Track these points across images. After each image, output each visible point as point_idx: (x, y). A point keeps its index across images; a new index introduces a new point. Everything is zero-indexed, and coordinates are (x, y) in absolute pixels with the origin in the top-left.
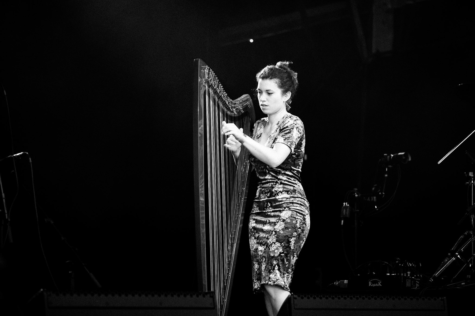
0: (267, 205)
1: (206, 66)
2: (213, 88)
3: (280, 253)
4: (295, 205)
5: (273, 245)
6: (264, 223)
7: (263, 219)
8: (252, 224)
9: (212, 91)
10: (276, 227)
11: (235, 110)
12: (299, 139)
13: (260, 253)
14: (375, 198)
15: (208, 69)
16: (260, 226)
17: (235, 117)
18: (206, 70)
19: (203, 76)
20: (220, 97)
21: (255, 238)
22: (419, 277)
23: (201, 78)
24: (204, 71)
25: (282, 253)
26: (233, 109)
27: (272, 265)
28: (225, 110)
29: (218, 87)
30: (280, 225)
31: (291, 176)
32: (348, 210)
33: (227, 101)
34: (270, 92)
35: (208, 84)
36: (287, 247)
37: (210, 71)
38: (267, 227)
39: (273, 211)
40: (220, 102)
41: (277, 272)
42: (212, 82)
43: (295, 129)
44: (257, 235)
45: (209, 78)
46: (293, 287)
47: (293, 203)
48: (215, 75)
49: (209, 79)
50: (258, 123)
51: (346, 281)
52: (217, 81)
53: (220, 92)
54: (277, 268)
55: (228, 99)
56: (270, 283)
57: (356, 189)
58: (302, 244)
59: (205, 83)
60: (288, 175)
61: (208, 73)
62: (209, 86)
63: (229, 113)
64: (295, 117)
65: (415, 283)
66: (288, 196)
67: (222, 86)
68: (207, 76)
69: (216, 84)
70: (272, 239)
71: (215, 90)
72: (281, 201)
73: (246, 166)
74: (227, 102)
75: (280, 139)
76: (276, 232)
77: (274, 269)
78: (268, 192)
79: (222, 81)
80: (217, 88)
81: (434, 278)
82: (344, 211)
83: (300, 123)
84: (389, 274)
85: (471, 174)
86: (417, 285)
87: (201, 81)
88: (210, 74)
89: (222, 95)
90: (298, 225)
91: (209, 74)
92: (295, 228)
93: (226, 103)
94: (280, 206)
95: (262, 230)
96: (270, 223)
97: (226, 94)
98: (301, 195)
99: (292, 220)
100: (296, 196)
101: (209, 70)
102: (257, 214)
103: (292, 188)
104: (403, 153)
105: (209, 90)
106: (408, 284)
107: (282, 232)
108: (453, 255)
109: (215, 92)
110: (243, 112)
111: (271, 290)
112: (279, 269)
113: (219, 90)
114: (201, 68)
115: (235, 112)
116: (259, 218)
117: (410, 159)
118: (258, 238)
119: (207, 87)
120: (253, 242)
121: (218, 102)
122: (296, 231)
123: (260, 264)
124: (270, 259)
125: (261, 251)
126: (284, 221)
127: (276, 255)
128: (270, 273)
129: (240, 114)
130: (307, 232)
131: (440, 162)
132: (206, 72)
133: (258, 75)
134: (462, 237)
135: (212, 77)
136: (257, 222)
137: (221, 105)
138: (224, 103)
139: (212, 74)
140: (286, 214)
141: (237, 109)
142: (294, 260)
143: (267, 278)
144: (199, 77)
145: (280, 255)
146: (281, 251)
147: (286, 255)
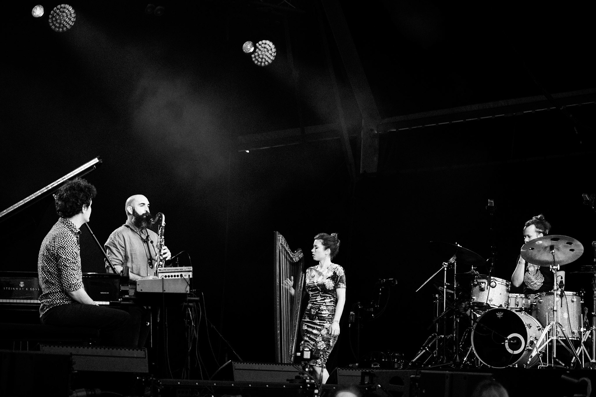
2: (284, 248)
5: (320, 342)
6: (313, 328)
7: (312, 325)
8: (305, 327)
10: (322, 332)
20: (287, 252)
22: (403, 362)
38: (315, 331)
41: (322, 359)
50: (311, 270)
51: (357, 364)
65: (400, 366)
66: (329, 313)
70: (319, 339)
76: (321, 335)
77: (320, 357)
81: (412, 363)
84: (384, 360)
85: (437, 296)
95: (312, 333)
96: (317, 329)
106: (396, 366)
108: (424, 348)
116: (309, 324)
118: (309, 337)
119: (281, 247)
124: (317, 350)
127: (321, 349)
131: (417, 291)
134: (430, 337)
136: (308, 326)
138: (289, 255)
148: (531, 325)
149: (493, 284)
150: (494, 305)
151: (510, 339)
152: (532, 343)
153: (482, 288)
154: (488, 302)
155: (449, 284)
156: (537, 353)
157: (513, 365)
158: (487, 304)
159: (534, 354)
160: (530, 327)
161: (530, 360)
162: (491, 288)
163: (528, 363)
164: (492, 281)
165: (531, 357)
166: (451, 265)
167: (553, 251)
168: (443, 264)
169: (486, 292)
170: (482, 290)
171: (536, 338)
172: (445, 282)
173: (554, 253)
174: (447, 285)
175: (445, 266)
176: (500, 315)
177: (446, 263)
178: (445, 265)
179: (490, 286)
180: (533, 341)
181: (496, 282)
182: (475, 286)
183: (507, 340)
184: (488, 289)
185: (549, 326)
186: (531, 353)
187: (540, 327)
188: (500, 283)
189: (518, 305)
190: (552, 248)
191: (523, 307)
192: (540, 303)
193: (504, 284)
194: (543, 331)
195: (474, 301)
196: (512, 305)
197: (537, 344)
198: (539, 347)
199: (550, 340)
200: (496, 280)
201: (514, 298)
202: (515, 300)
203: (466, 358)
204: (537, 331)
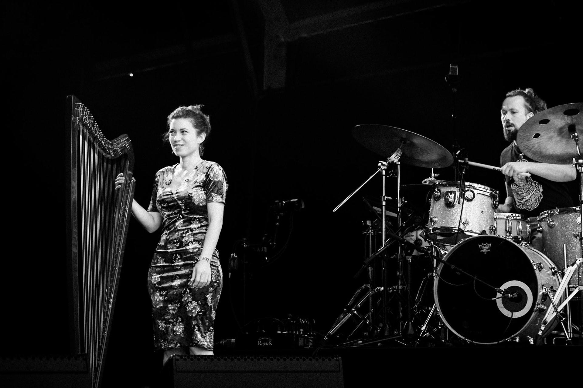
0: (176, 257)
1: (81, 103)
2: (88, 128)
3: (199, 312)
5: (190, 304)
8: (156, 279)
9: (87, 130)
11: (112, 151)
14: (265, 248)
15: (82, 107)
17: (112, 159)
18: (80, 108)
19: (77, 115)
20: (95, 138)
22: (313, 335)
23: (74, 116)
24: (78, 109)
25: (201, 311)
26: (110, 151)
28: (102, 152)
29: (93, 126)
32: (236, 261)
33: (103, 141)
35: (82, 123)
37: (85, 109)
38: (177, 283)
40: (95, 143)
41: (198, 333)
42: (87, 121)
45: (83, 116)
48: (90, 113)
49: (83, 118)
51: (233, 340)
52: (92, 120)
53: (96, 131)
54: (196, 329)
55: (104, 139)
57: (245, 239)
59: (79, 122)
61: (82, 110)
62: (84, 125)
63: (105, 155)
65: (308, 342)
67: (98, 125)
68: (81, 114)
69: (91, 123)
70: (187, 298)
71: (90, 129)
74: (104, 143)
76: (190, 289)
78: (177, 242)
79: (98, 119)
80: (92, 128)
81: (329, 336)
82: (232, 262)
84: (279, 332)
85: (369, 223)
86: (311, 344)
87: (74, 120)
88: (85, 112)
89: (98, 136)
90: (214, 279)
91: (83, 112)
93: (102, 144)
97: (102, 134)
101: (84, 107)
104: (296, 200)
105: (83, 129)
106: (301, 342)
108: (349, 311)
109: (90, 132)
110: (120, 153)
112: (198, 330)
113: (94, 130)
114: (74, 106)
115: (112, 154)
117: (303, 207)
118: (166, 295)
119: (81, 126)
120: (157, 299)
121: (93, 143)
122: (212, 286)
124: (188, 320)
127: (194, 315)
129: (118, 156)
131: (335, 210)
132: (81, 110)
134: (359, 291)
135: (87, 116)
137: (96, 146)
138: (100, 144)
139: (87, 111)
141: (114, 151)
144: (72, 116)
145: (198, 314)
146: (198, 309)
147: (204, 313)
148: (542, 265)
149: (469, 194)
150: (472, 232)
151: (507, 291)
152: (545, 296)
153: (451, 203)
154: (462, 227)
155: (390, 198)
156: (555, 314)
157: (512, 339)
158: (459, 229)
159: (550, 316)
160: (540, 268)
161: (543, 328)
162: (465, 201)
163: (540, 333)
164: (467, 189)
165: (545, 323)
166: (392, 166)
167: (576, 134)
168: (379, 164)
169: (457, 209)
170: (449, 205)
171: (552, 287)
172: (384, 195)
173: (578, 136)
174: (387, 201)
175: (382, 167)
176: (485, 248)
177: (384, 163)
178: (383, 166)
179: (464, 199)
180: (547, 294)
181: (474, 190)
182: (437, 199)
183: (500, 293)
184: (461, 204)
185: (575, 266)
186: (545, 315)
187: (556, 269)
188: (481, 192)
189: (510, 233)
190: (572, 129)
191: (519, 237)
192: (551, 227)
193: (488, 194)
194: (563, 275)
195: (435, 226)
196: (501, 233)
197: (556, 299)
198: (560, 303)
199: (576, 291)
200: (474, 188)
201: (504, 221)
202: (506, 223)
203: (425, 327)
204: (552, 276)
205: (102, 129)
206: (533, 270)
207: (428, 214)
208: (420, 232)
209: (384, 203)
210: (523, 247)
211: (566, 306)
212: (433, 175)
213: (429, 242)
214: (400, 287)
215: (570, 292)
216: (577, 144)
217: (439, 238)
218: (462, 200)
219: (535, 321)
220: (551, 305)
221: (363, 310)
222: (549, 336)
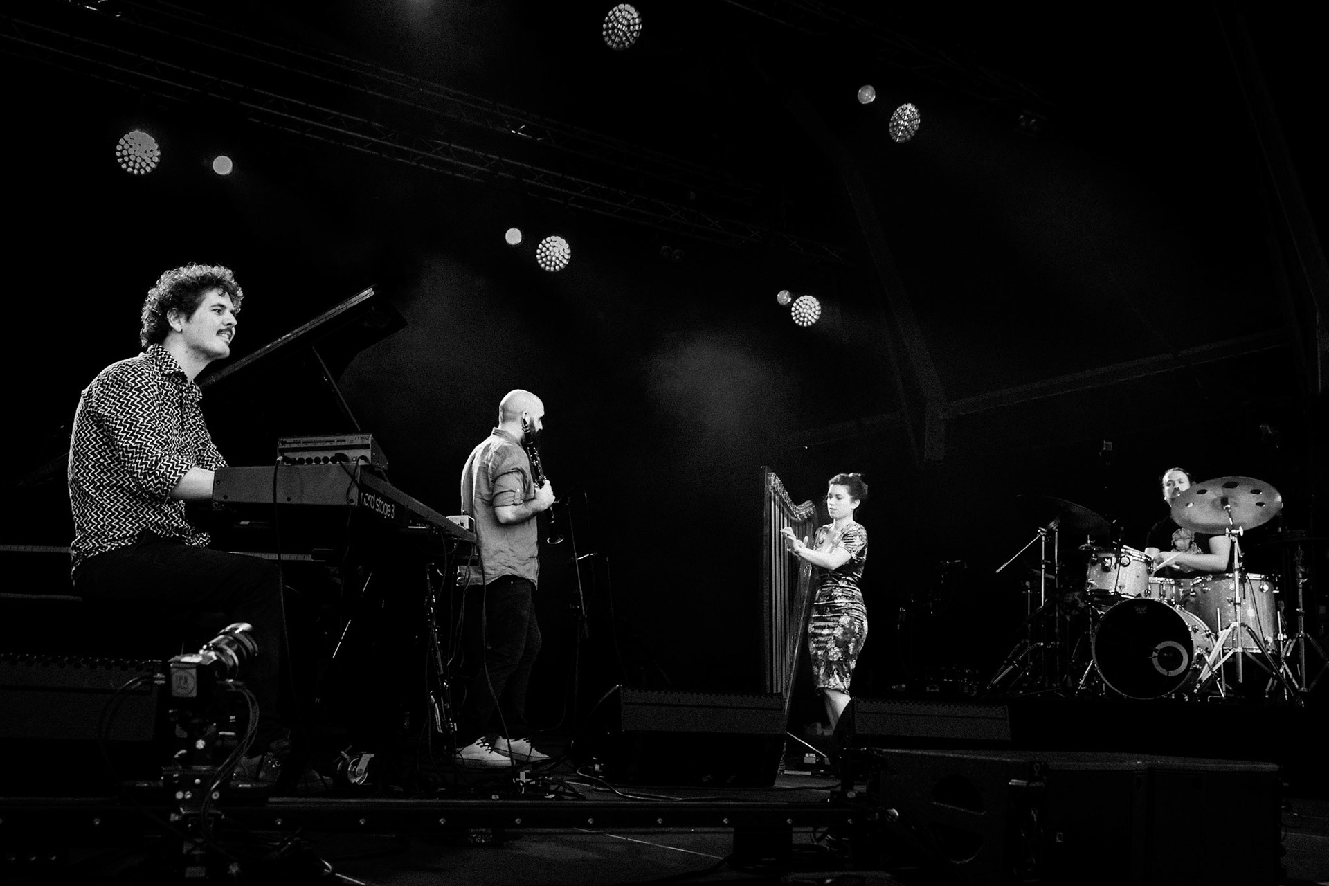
0: (826, 609)
1: (773, 474)
2: (778, 495)
3: (839, 658)
4: (853, 610)
5: (832, 650)
6: (823, 628)
7: (822, 624)
8: (811, 628)
9: (778, 497)
10: (835, 632)
11: (798, 516)
12: (862, 547)
13: (820, 658)
14: (931, 603)
15: (774, 476)
16: (818, 631)
17: (799, 523)
18: (772, 477)
19: (769, 484)
20: (785, 504)
21: (814, 643)
22: (977, 684)
25: (842, 658)
27: (832, 668)
28: (790, 516)
30: (839, 630)
31: (852, 582)
32: (904, 614)
33: (792, 507)
34: (839, 497)
35: (774, 490)
36: (845, 652)
37: (776, 478)
38: (826, 632)
39: (832, 617)
41: (837, 676)
42: (778, 489)
43: (858, 537)
44: (816, 640)
46: (852, 691)
47: (851, 609)
49: (775, 486)
50: (821, 530)
51: (903, 686)
52: (782, 487)
53: (786, 498)
54: (835, 673)
55: (792, 505)
56: (829, 687)
57: (913, 595)
58: (860, 648)
59: (771, 490)
60: (848, 581)
62: (775, 493)
63: (793, 518)
64: (859, 526)
65: (972, 690)
66: (847, 601)
67: (787, 492)
69: (781, 491)
70: (831, 644)
71: (781, 496)
72: (841, 606)
73: (808, 570)
75: (842, 544)
76: (835, 637)
77: (833, 674)
78: (827, 596)
79: (786, 488)
80: (783, 495)
81: (992, 685)
83: (863, 532)
84: (946, 680)
85: (1028, 584)
86: (975, 692)
87: (767, 488)
89: (787, 502)
90: (856, 631)
91: (775, 481)
92: (853, 633)
93: (790, 509)
94: (839, 611)
95: (821, 635)
96: (829, 627)
97: (791, 500)
98: (859, 600)
99: (850, 626)
100: (854, 601)
102: (817, 619)
103: (851, 593)
104: (959, 561)
105: (774, 497)
106: (966, 690)
107: (841, 638)
108: (1010, 663)
109: (781, 498)
110: (806, 517)
111: (829, 693)
112: (838, 674)
113: (784, 497)
114: (768, 475)
115: (798, 518)
116: (818, 624)
117: (966, 567)
118: (818, 642)
119: (773, 493)
120: (813, 645)
121: (783, 508)
122: (854, 637)
123: (819, 668)
124: (829, 664)
125: (821, 655)
126: (843, 626)
127: (835, 660)
128: (829, 677)
129: (804, 520)
130: (864, 637)
131: (998, 571)
132: (773, 479)
133: (830, 482)
134: (1018, 645)
135: (778, 484)
136: (816, 628)
137: (785, 510)
138: (788, 508)
139: (778, 481)
140: (844, 620)
141: (800, 516)
142: (853, 665)
143: (827, 682)
144: (766, 484)
145: (839, 660)
146: (840, 655)
147: (845, 660)
148: (1197, 627)
149: (1124, 560)
150: (1127, 594)
151: (1163, 650)
152: (1200, 657)
153: (1107, 567)
154: (1118, 589)
155: (1049, 562)
156: (1210, 674)
157: (1168, 696)
158: (1116, 592)
159: (1205, 675)
160: (1195, 631)
161: (1198, 686)
162: (1121, 566)
163: (1196, 691)
164: (1123, 555)
165: (1200, 681)
166: (1050, 533)
167: (1229, 506)
168: (1039, 531)
169: (1113, 573)
170: (1106, 570)
171: (1207, 649)
172: (1043, 559)
173: (1230, 509)
174: (1046, 564)
175: (1042, 534)
176: (1140, 610)
177: (1043, 530)
178: (1042, 531)
179: (1121, 564)
180: (1202, 655)
181: (1129, 556)
182: (1094, 563)
183: (1156, 652)
184: (1117, 569)
185: (1230, 629)
186: (1200, 674)
187: (1210, 632)
188: (1136, 559)
189: (1164, 597)
190: (1224, 501)
191: (1173, 600)
192: (1204, 592)
193: (1143, 561)
194: (1217, 637)
195: (1092, 588)
196: (1155, 597)
197: (1210, 659)
198: (1214, 664)
199: (1231, 653)
200: (1130, 554)
201: (1158, 585)
202: (1160, 587)
203: (1083, 680)
204: (1206, 638)
205: (790, 495)
206: (1189, 632)
207: (1085, 578)
208: (1077, 594)
209: (1043, 566)
210: (1177, 609)
211: (1220, 667)
212: (1089, 541)
213: (1085, 603)
214: (1058, 643)
215: (1224, 654)
216: (1230, 517)
217: (1096, 599)
218: (1118, 565)
219: (1189, 680)
220: (1207, 665)
221: (1023, 663)
222: (1203, 694)
